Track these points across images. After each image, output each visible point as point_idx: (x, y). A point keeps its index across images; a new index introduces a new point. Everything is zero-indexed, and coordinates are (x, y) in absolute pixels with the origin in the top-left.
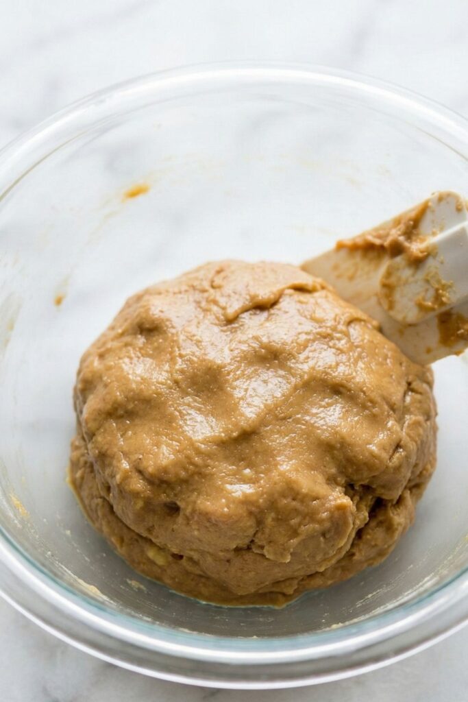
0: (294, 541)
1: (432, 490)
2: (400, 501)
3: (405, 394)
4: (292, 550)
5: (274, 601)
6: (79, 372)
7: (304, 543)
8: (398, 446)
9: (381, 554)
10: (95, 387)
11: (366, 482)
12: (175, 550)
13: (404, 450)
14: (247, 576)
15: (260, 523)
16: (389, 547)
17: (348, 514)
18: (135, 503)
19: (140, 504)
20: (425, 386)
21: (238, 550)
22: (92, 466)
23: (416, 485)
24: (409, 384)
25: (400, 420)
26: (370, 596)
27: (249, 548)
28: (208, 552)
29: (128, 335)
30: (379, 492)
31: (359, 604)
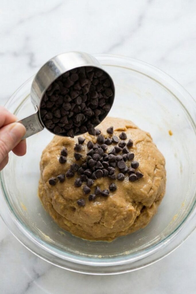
0: (114, 222)
1: (163, 202)
2: (152, 206)
3: (154, 170)
4: (113, 224)
5: (107, 240)
6: (42, 157)
7: (118, 222)
8: (151, 189)
9: (144, 224)
10: (48, 164)
11: (139, 201)
12: (73, 222)
13: (153, 190)
14: (98, 232)
15: (103, 215)
16: (147, 222)
17: (133, 212)
18: (61, 206)
19: (62, 207)
20: (162, 166)
21: (95, 223)
22: (46, 191)
23: (158, 201)
24: (156, 166)
25: (153, 179)
26: (140, 240)
27: (99, 223)
28: (85, 224)
29: (59, 145)
30: (144, 204)
31: (136, 242)
